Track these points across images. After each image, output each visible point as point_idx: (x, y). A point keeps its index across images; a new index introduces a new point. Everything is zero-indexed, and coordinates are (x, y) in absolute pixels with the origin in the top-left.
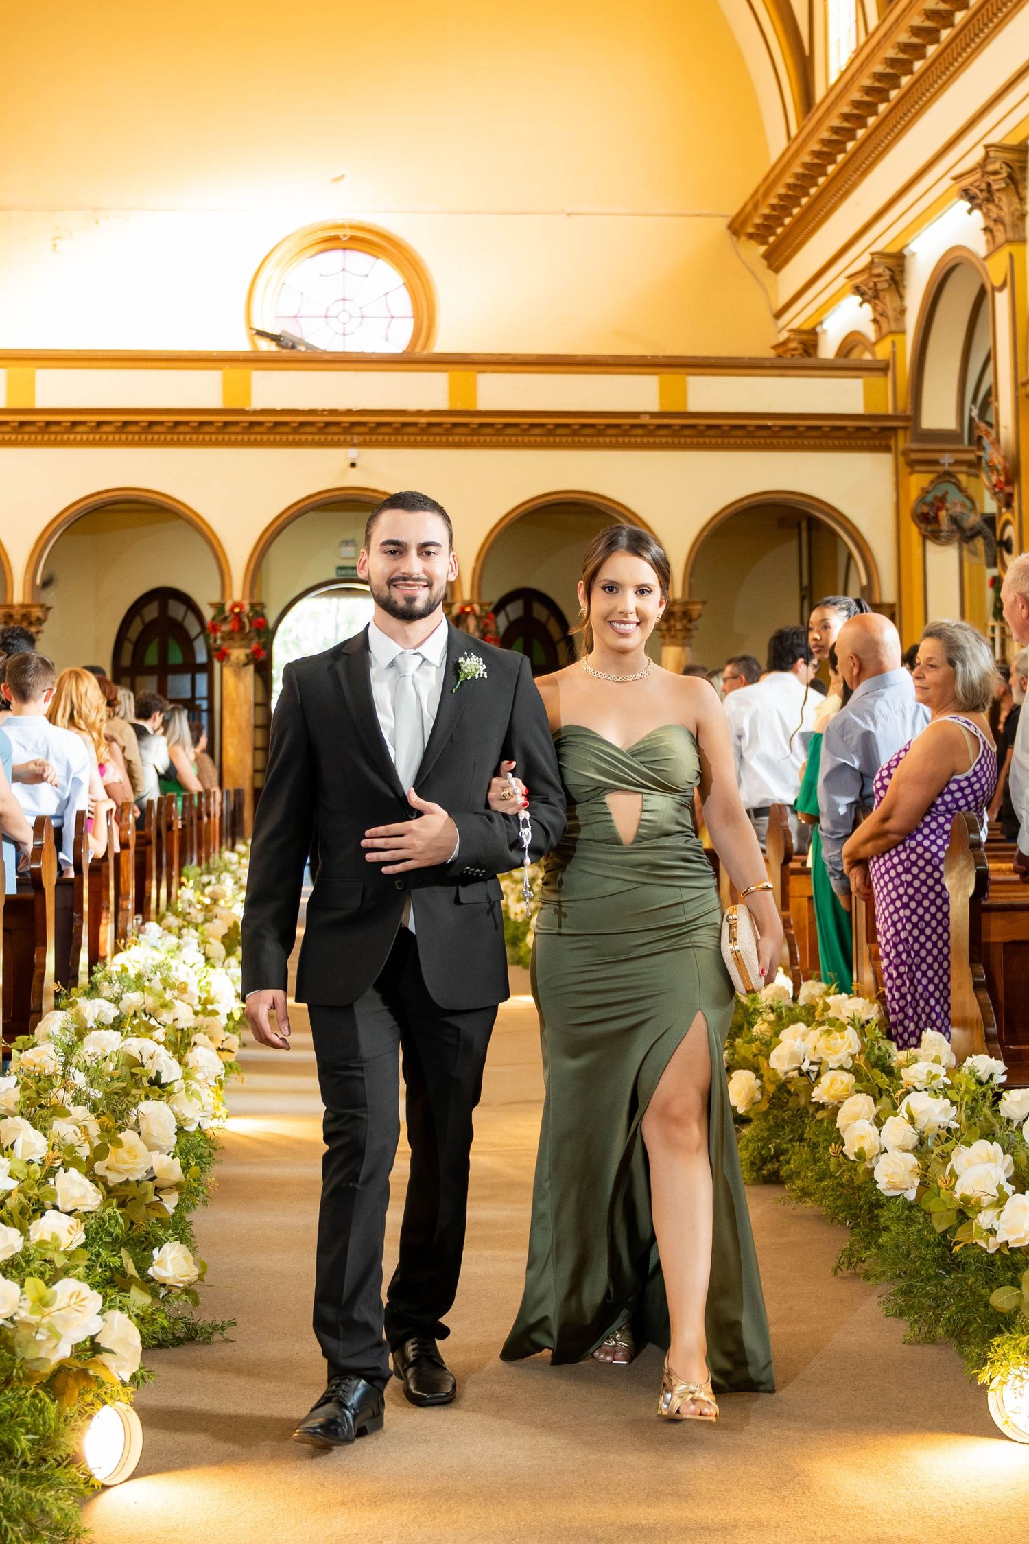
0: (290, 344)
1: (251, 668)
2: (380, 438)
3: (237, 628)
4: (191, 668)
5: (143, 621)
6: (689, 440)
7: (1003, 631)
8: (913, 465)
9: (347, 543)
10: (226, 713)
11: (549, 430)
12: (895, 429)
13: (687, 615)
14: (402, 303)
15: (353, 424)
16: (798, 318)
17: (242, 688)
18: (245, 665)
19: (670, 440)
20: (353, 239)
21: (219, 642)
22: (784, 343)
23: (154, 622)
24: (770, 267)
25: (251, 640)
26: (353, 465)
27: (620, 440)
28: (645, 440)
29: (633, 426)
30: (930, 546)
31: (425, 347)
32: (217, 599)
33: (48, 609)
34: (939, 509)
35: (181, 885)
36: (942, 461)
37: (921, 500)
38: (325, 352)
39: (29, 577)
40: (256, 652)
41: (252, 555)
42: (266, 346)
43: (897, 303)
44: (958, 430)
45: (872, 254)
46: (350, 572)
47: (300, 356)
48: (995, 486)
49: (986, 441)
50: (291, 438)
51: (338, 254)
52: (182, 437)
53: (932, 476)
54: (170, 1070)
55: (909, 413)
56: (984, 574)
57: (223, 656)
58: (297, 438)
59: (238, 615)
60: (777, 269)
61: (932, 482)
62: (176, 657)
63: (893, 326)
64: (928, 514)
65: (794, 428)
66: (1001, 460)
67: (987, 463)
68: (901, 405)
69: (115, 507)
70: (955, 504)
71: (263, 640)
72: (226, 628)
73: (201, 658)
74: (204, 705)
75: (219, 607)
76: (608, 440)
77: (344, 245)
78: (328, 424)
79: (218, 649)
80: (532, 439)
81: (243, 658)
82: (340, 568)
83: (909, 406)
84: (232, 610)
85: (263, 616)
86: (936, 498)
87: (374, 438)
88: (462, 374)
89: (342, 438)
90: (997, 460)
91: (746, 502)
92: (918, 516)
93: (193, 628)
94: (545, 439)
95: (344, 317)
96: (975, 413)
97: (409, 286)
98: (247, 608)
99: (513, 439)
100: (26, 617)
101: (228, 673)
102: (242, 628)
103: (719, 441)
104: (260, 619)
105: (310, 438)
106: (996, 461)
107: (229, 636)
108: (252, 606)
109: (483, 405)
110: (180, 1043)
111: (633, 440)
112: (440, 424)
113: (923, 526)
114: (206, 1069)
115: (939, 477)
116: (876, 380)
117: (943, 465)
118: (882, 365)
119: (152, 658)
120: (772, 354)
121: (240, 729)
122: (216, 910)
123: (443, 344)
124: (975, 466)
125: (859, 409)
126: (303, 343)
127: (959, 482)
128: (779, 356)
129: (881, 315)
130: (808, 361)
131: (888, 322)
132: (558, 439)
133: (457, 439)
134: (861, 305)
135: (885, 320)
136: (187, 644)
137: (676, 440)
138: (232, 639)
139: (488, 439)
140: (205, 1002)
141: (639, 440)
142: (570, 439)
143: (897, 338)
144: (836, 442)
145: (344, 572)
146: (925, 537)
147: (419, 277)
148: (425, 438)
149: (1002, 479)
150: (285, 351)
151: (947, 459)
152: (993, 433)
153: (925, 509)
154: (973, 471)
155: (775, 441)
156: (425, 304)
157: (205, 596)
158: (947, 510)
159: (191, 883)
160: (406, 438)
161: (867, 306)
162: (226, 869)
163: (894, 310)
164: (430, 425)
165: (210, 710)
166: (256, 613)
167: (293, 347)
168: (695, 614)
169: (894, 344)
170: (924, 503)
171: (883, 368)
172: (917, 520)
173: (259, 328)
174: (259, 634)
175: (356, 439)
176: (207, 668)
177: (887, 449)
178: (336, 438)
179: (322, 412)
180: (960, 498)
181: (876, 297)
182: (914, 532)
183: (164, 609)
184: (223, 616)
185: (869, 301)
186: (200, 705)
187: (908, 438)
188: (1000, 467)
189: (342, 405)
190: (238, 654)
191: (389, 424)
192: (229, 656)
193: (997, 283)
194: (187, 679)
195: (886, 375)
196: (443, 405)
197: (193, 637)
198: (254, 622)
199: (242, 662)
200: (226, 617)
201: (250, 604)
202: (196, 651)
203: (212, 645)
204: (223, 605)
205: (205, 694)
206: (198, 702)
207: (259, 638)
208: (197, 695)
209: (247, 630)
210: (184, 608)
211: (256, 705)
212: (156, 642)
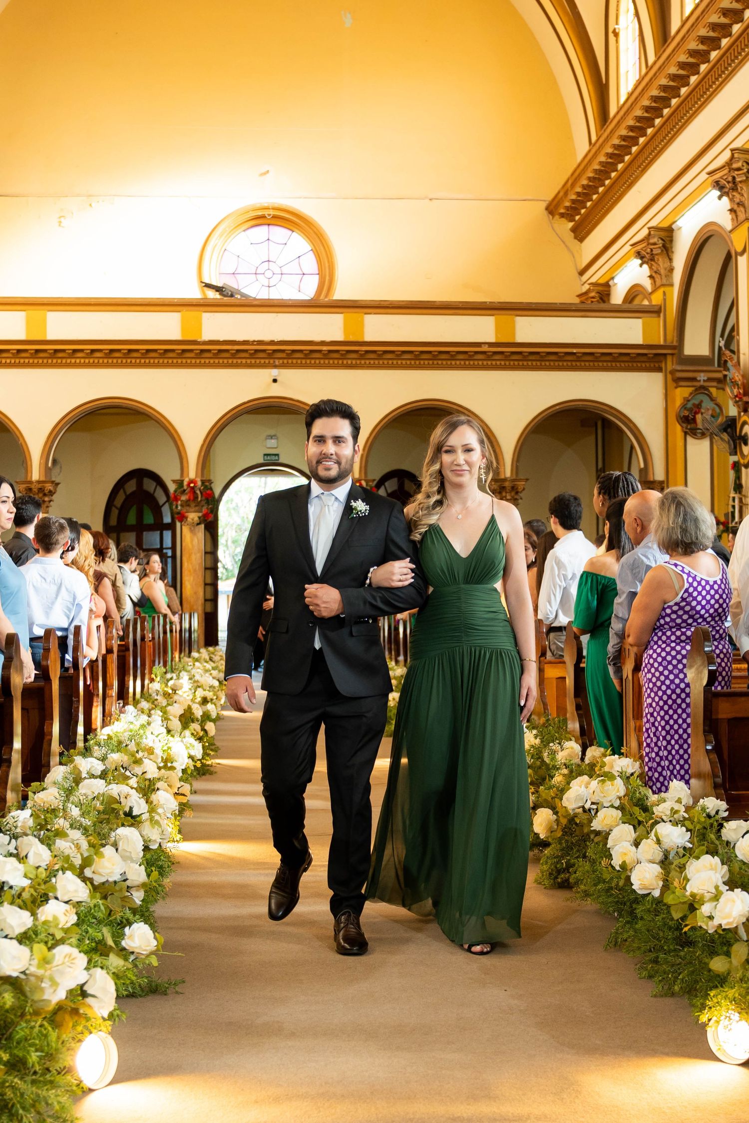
0: (230, 293)
1: (203, 526)
2: (294, 361)
3: (192, 497)
4: (160, 527)
5: (125, 492)
6: (516, 363)
7: (741, 500)
8: (678, 381)
9: (271, 437)
10: (184, 559)
11: (416, 355)
12: (665, 355)
13: (514, 488)
14: (310, 263)
15: (275, 351)
16: (596, 275)
17: (196, 540)
18: (198, 524)
19: (503, 363)
20: (274, 217)
21: (179, 508)
22: (586, 293)
23: (133, 493)
24: (576, 238)
25: (203, 506)
26: (275, 381)
27: (467, 363)
28: (485, 363)
29: (476, 353)
30: (689, 439)
31: (326, 296)
32: (178, 477)
33: (58, 484)
34: (696, 413)
35: (152, 680)
36: (698, 379)
37: (684, 407)
38: (255, 299)
39: (43, 461)
40: (206, 516)
41: (203, 446)
42: (212, 295)
43: (667, 264)
44: (711, 356)
45: (649, 228)
46: (274, 458)
47: (237, 302)
48: (736, 396)
49: (730, 364)
50: (230, 361)
51: (265, 228)
52: (152, 361)
53: (691, 389)
54: (139, 806)
55: (675, 343)
56: (728, 460)
57: (182, 518)
58: (235, 361)
59: (193, 488)
60: (581, 240)
61: (691, 394)
62: (149, 519)
63: (664, 281)
64: (688, 416)
65: (592, 354)
66: (740, 377)
67: (730, 379)
68: (669, 337)
69: (105, 411)
70: (708, 409)
71: (211, 506)
72: (184, 498)
73: (167, 519)
74: (169, 553)
75: (180, 483)
76: (458, 362)
77: (269, 222)
78: (256, 351)
79: (178, 513)
80: (404, 362)
81: (196, 519)
82: (265, 455)
83: (675, 339)
84: (189, 485)
85: (211, 489)
86: (694, 404)
87: (290, 361)
88: (353, 315)
89: (267, 361)
90: (738, 377)
91: (557, 407)
92: (681, 419)
93: (161, 498)
94: (413, 362)
95: (269, 274)
96: (722, 344)
97: (315, 251)
98: (199, 483)
99: (390, 362)
100: (41, 490)
101: (186, 530)
102: (196, 497)
103: (538, 363)
104: (208, 492)
105: (244, 361)
106: (737, 379)
107: (187, 504)
108: (203, 482)
109: (368, 338)
110: (147, 789)
111: (476, 363)
112: (337, 351)
113: (684, 425)
114: (165, 806)
115: (696, 390)
116: (652, 320)
117: (700, 381)
118: (656, 309)
119: (132, 519)
120: (577, 301)
121: (195, 570)
122: (176, 697)
123: (340, 293)
124: (722, 382)
125: (639, 340)
126: (239, 292)
127: (711, 393)
128: (582, 302)
129: (656, 272)
130: (603, 306)
131: (660, 278)
132: (422, 362)
133: (349, 362)
134: (641, 265)
135: (659, 276)
136: (157, 510)
137: (507, 363)
138: (189, 505)
139: (372, 362)
140: (166, 761)
141: (480, 363)
142: (431, 362)
143: (667, 289)
144: (623, 365)
145: (269, 458)
146: (686, 433)
147: (323, 246)
148: (327, 361)
149: (741, 391)
150: (225, 298)
151: (702, 377)
152: (735, 357)
153: (687, 413)
154: (720, 386)
155: (578, 364)
156: (327, 265)
157: (169, 476)
158: (702, 414)
159: (158, 679)
160: (313, 361)
161: (645, 266)
162: (184, 669)
163: (665, 269)
164: (330, 351)
165: (174, 557)
166: (206, 487)
167: (232, 296)
168: (520, 488)
169: (664, 293)
170: (685, 408)
171: (657, 311)
172: (680, 421)
173: (207, 281)
174: (208, 503)
175: (277, 362)
176: (171, 527)
177: (659, 370)
178: (262, 361)
179: (253, 343)
180: (711, 405)
181: (652, 260)
182: (678, 429)
183: (140, 484)
184: (182, 489)
185: (647, 263)
186: (167, 553)
187: (674, 362)
188: (740, 383)
189: (267, 338)
190: (193, 516)
191: (301, 351)
192: (187, 518)
193: (739, 250)
194: (157, 534)
195: (659, 316)
196: (340, 337)
197: (161, 504)
198: (204, 493)
199: (196, 522)
200: (184, 491)
201: (202, 480)
202: (164, 514)
203: (175, 510)
204: (182, 481)
205: (170, 545)
206: (165, 551)
207: (208, 505)
208: (164, 546)
209: (199, 499)
210: (155, 484)
211: (206, 553)
212: (134, 508)
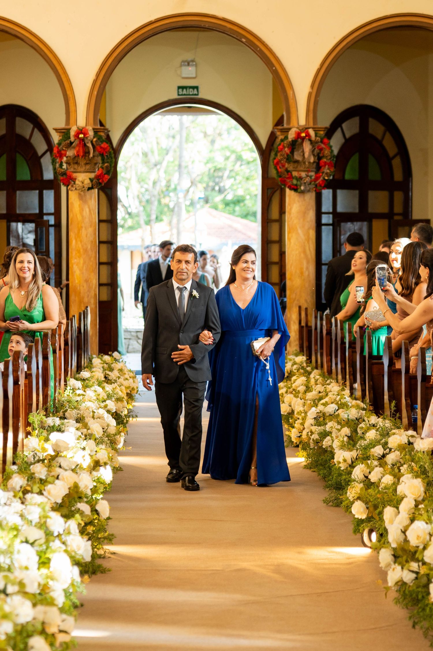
1: (96, 190)
3: (81, 154)
4: (39, 185)
9: (188, 63)
10: (72, 233)
17: (87, 207)
18: (89, 189)
21: (65, 166)
23: (2, 137)
25: (96, 164)
32: (62, 125)
40: (100, 177)
41: (95, 82)
46: (192, 92)
57: (69, 179)
59: (82, 140)
62: (24, 174)
71: (106, 165)
72: (71, 153)
73: (48, 175)
74: (52, 220)
75: (65, 133)
79: (64, 173)
81: (87, 182)
84: (77, 136)
85: (108, 139)
93: (41, 147)
98: (91, 133)
101: (74, 195)
102: (86, 153)
107: (74, 161)
108: (96, 131)
121: (86, 251)
138: (77, 163)
145: (185, 92)
157: (51, 120)
165: (58, 227)
166: (100, 138)
174: (103, 159)
176: (54, 186)
183: (11, 126)
184: (68, 141)
186: (48, 221)
190: (83, 178)
192: (74, 180)
194: (34, 195)
197: (40, 153)
198: (98, 147)
199: (86, 186)
200: (71, 143)
201: (94, 129)
202: (44, 168)
203: (59, 170)
204: (69, 130)
205: (52, 210)
206: (45, 218)
207: (103, 163)
208: (45, 212)
209: (91, 155)
210: (32, 126)
211: (100, 221)
212: (5, 156)
